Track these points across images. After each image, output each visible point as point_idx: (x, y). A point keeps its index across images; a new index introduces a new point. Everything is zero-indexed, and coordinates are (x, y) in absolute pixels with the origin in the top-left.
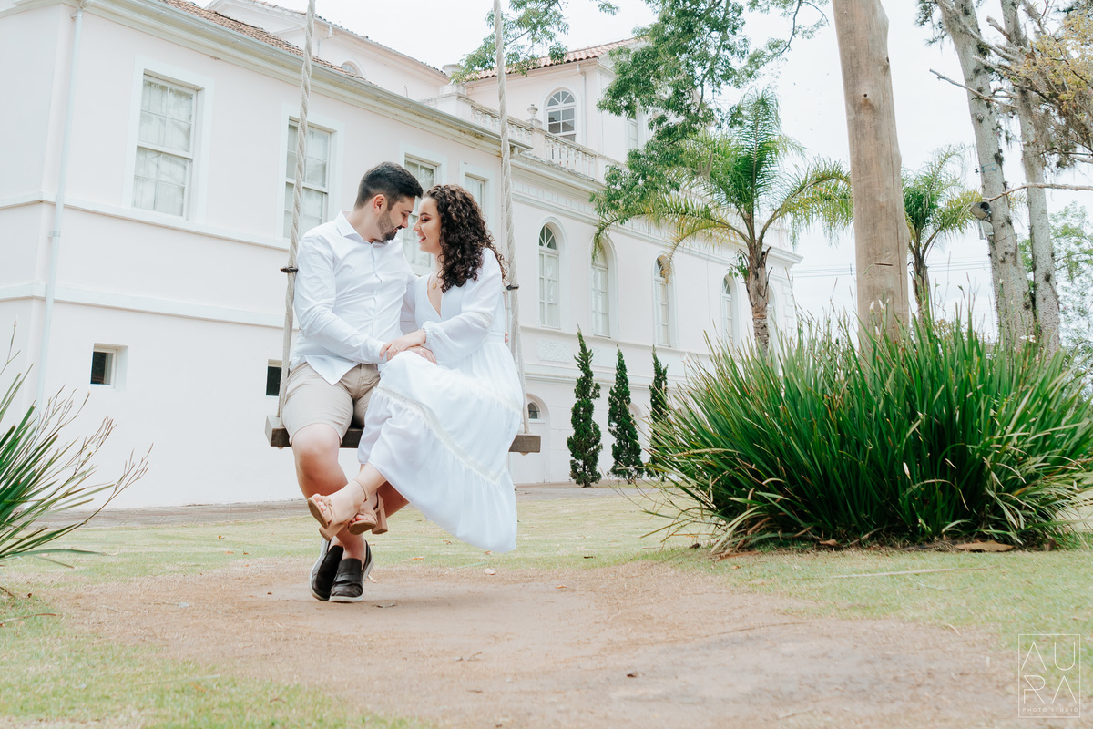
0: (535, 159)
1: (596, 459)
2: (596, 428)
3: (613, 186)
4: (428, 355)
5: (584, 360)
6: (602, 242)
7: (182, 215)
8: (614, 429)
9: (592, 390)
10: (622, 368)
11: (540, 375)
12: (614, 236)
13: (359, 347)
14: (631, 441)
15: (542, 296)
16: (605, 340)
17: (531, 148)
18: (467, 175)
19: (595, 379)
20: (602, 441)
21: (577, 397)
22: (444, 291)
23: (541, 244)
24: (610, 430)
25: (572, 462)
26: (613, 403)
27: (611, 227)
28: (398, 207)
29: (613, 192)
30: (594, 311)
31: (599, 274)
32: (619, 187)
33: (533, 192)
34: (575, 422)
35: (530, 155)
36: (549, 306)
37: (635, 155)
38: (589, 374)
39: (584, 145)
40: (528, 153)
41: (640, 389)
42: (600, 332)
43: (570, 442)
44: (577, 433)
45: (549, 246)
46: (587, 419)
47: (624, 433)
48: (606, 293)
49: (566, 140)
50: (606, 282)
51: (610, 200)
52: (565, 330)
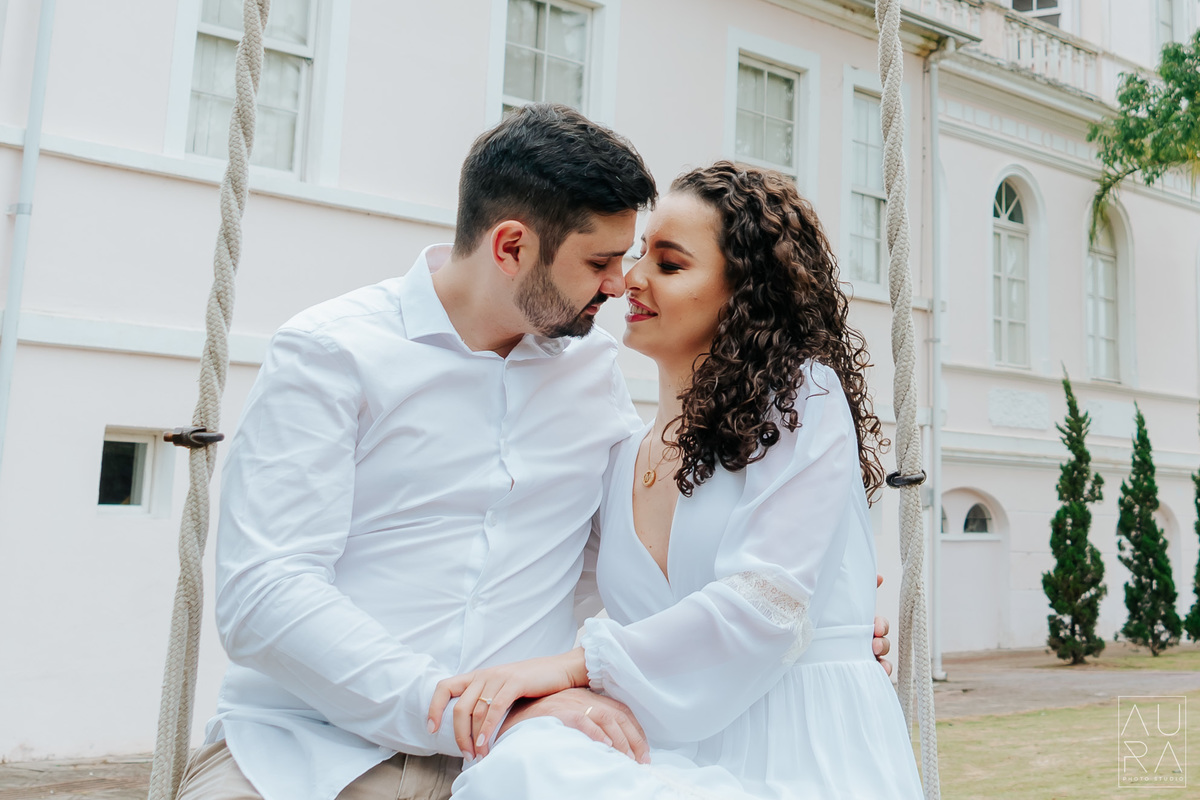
0: (987, 59)
1: (1094, 613)
2: (1096, 556)
3: (1133, 112)
4: (614, 727)
5: (1075, 430)
6: (1107, 210)
7: (291, 168)
8: (1127, 554)
9: (1088, 485)
10: (1143, 444)
11: (993, 453)
12: (1130, 199)
13: (394, 701)
14: (1158, 578)
15: (998, 309)
16: (1113, 388)
17: (979, 40)
18: (858, 90)
19: (1094, 467)
20: (1106, 580)
21: (1061, 498)
22: (685, 488)
23: (996, 214)
24: (1120, 558)
25: (1051, 618)
26: (1126, 509)
27: (1123, 183)
28: (574, 247)
29: (1132, 124)
30: (1093, 337)
31: (1101, 266)
32: (1143, 114)
33: (981, 120)
34: (1057, 545)
35: (977, 51)
36: (1011, 326)
37: (1174, 55)
38: (1082, 457)
39: (1076, 34)
40: (973, 48)
41: (1175, 475)
42: (1103, 372)
43: (1049, 583)
44: (1061, 566)
45: (1012, 218)
46: (1080, 540)
47: (1147, 563)
48: (1113, 302)
49: (1043, 25)
50: (1114, 281)
51: (1126, 139)
52: (1039, 368)
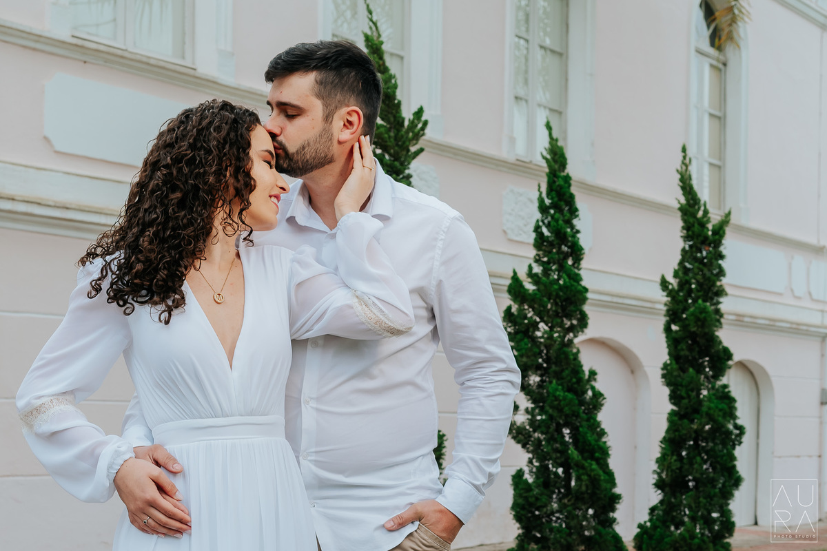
8: (522, 418)
26: (520, 329)
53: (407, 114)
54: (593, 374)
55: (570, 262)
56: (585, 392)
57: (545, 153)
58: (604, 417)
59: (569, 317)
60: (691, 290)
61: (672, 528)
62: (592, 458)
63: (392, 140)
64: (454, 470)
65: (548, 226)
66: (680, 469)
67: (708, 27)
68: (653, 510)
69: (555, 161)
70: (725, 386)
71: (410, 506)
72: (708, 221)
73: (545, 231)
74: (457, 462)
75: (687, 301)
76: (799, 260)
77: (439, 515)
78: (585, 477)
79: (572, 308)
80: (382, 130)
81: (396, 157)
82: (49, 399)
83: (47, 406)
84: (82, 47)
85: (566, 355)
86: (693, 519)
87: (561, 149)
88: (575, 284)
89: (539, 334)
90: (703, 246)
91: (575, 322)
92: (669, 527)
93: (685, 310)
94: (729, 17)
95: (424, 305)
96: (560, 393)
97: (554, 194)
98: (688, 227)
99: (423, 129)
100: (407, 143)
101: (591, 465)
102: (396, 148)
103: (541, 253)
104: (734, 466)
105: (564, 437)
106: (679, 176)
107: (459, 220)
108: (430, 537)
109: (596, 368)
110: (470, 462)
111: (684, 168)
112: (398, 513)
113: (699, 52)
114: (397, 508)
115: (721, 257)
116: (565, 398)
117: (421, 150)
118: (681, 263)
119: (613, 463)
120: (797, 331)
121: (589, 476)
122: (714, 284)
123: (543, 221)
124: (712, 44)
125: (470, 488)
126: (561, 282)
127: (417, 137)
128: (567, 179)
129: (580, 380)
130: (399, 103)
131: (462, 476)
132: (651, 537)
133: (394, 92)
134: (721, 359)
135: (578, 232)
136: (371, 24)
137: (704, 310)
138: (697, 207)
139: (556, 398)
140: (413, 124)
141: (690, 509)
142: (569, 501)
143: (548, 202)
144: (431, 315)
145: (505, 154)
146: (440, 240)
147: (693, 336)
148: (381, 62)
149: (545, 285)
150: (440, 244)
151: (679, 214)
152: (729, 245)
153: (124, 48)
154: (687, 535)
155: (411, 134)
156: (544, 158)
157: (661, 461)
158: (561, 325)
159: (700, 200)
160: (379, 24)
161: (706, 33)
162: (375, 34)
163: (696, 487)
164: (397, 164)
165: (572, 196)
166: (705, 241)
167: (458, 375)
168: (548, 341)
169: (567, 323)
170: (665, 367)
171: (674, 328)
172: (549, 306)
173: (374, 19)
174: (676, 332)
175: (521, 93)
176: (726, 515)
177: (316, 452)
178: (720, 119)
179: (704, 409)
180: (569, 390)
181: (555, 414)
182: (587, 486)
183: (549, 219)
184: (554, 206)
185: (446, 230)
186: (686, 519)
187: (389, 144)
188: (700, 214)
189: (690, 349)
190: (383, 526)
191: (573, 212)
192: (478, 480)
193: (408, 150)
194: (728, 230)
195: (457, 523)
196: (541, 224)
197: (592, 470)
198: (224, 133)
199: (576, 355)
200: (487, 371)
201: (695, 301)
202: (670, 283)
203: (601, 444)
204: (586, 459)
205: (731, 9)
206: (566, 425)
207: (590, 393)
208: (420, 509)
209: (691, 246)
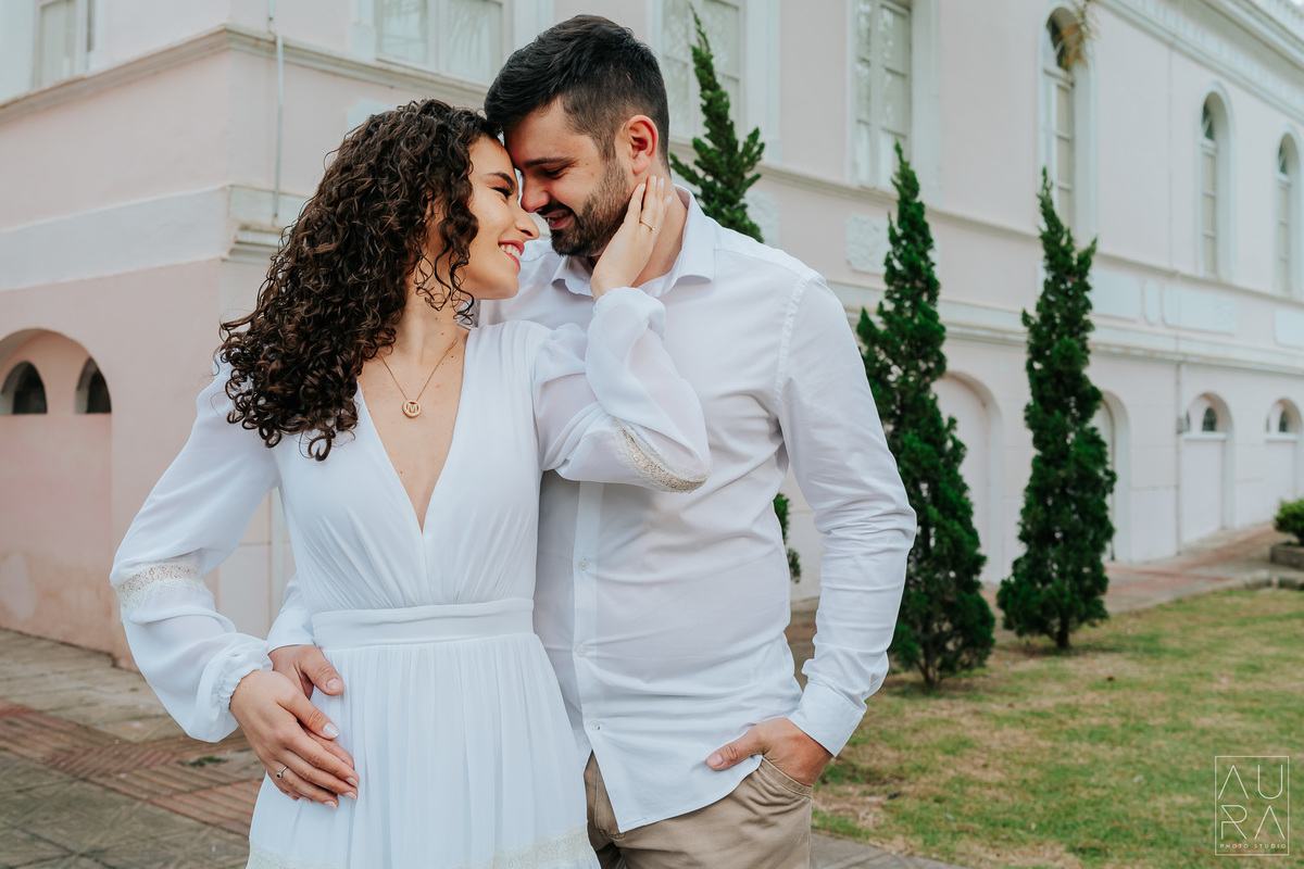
53: (741, 136)
54: (952, 421)
55: (925, 298)
56: (944, 442)
57: (895, 179)
58: (966, 470)
59: (926, 359)
60: (1054, 326)
61: (1039, 585)
62: (954, 516)
63: (725, 165)
64: (816, 671)
65: (900, 258)
66: (1047, 520)
67: (1055, 45)
68: (1016, 564)
69: (906, 185)
70: (1094, 429)
71: (750, 728)
72: (1073, 249)
73: (897, 265)
74: (822, 657)
75: (1050, 336)
76: (1152, 285)
77: (794, 745)
78: (946, 540)
79: (929, 349)
80: (713, 154)
81: (729, 185)
82: (148, 567)
83: (143, 580)
84: (388, 71)
85: (923, 402)
86: (1062, 575)
87: (913, 173)
88: (932, 323)
89: (891, 378)
90: (1067, 277)
91: (932, 365)
92: (1034, 584)
93: (1050, 346)
94: (1076, 35)
95: (765, 414)
96: (917, 445)
97: (906, 223)
98: (1051, 256)
99: (759, 152)
100: (741, 169)
101: (953, 525)
102: (730, 175)
103: (892, 288)
104: (1106, 517)
105: (920, 492)
106: (1039, 202)
107: (819, 285)
108: (779, 781)
109: (956, 415)
110: (841, 658)
111: (1045, 192)
112: (730, 740)
113: (1047, 72)
114: (727, 732)
115: (1087, 288)
116: (922, 450)
117: (758, 177)
118: (1044, 296)
119: (977, 522)
120: (1151, 358)
121: (951, 537)
122: (1080, 319)
123: (894, 253)
124: (1060, 63)
125: (843, 699)
126: (916, 321)
127: (753, 161)
128: (920, 206)
129: (939, 430)
130: (732, 124)
131: (830, 680)
132: (1016, 595)
133: (726, 112)
134: (1090, 399)
135: (933, 264)
136: (700, 36)
137: (1069, 347)
138: (1059, 235)
139: (913, 451)
140: (747, 148)
141: (1059, 563)
142: (929, 564)
143: (899, 232)
144: (774, 429)
145: (847, 180)
146: (791, 316)
147: (1059, 376)
148: (710, 78)
149: (898, 324)
150: (789, 322)
151: (1040, 242)
152: (1096, 275)
153: (435, 71)
154: (1056, 594)
155: (745, 160)
156: (894, 183)
157: (1025, 512)
158: (917, 368)
159: (1062, 227)
160: (708, 37)
161: (1052, 54)
162: (704, 48)
163: (1065, 538)
164: (730, 192)
165: (926, 226)
166: (1070, 271)
167: (820, 520)
168: (903, 388)
169: (923, 365)
170: (1028, 408)
171: (1037, 366)
172: (903, 348)
173: (703, 30)
174: (1040, 371)
175: (864, 116)
176: (1097, 568)
177: (598, 644)
178: (1068, 141)
179: (1073, 455)
180: (928, 440)
181: (912, 468)
182: (949, 549)
183: (901, 250)
184: (906, 236)
185: (798, 300)
186: (1054, 575)
187: (721, 170)
188: (1064, 242)
189: (1056, 389)
190: (706, 763)
191: (928, 242)
192: (854, 687)
193: (743, 177)
194: (1095, 260)
195: (822, 755)
196: (892, 256)
197: (955, 531)
198: (421, 148)
199: (934, 402)
200: (866, 514)
201: (1060, 336)
202: (1032, 318)
203: (963, 501)
204: (946, 518)
205: (1077, 27)
206: (924, 479)
207: (949, 444)
208: (763, 736)
209: (1054, 278)
